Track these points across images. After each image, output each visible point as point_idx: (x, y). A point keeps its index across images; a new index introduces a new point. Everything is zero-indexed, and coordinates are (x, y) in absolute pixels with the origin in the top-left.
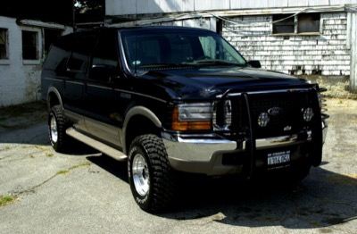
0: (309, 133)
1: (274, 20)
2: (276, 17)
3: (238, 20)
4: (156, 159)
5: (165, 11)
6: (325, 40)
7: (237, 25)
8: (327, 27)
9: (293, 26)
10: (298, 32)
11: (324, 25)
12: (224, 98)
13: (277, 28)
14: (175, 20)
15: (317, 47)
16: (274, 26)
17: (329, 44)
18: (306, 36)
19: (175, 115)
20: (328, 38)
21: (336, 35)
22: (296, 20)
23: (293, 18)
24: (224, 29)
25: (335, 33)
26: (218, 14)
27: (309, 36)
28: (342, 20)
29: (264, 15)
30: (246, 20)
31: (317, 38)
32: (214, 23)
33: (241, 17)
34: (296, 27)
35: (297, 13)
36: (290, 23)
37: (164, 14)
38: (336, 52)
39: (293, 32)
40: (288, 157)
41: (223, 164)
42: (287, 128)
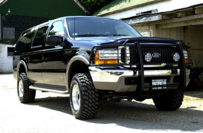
0: (179, 70)
19: (97, 56)
40: (165, 83)
41: (125, 84)
42: (163, 65)
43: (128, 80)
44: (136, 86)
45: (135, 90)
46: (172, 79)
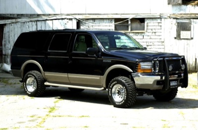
0: (182, 75)
1: (115, 22)
2: (116, 20)
3: (91, 21)
4: (128, 85)
5: (39, 13)
6: (148, 36)
7: (91, 24)
8: (149, 27)
9: (128, 26)
10: (131, 30)
11: (147, 26)
12: (157, 60)
13: (117, 27)
14: (47, 20)
15: (143, 40)
16: (116, 26)
17: (151, 39)
18: (136, 33)
19: (139, 67)
20: (150, 34)
21: (155, 33)
22: (129, 23)
23: (128, 21)
24: (82, 27)
25: (154, 31)
26: (78, 17)
27: (138, 33)
28: (158, 23)
29: (109, 19)
30: (97, 21)
31: (143, 34)
32: (75, 22)
33: (94, 19)
34: (130, 27)
35: (131, 18)
36: (126, 24)
37: (38, 15)
38: (155, 44)
39: (128, 30)
40: (176, 84)
41: (157, 85)
42: (177, 72)
43: (158, 82)
44: (162, 86)
45: (161, 88)
46: (179, 81)
